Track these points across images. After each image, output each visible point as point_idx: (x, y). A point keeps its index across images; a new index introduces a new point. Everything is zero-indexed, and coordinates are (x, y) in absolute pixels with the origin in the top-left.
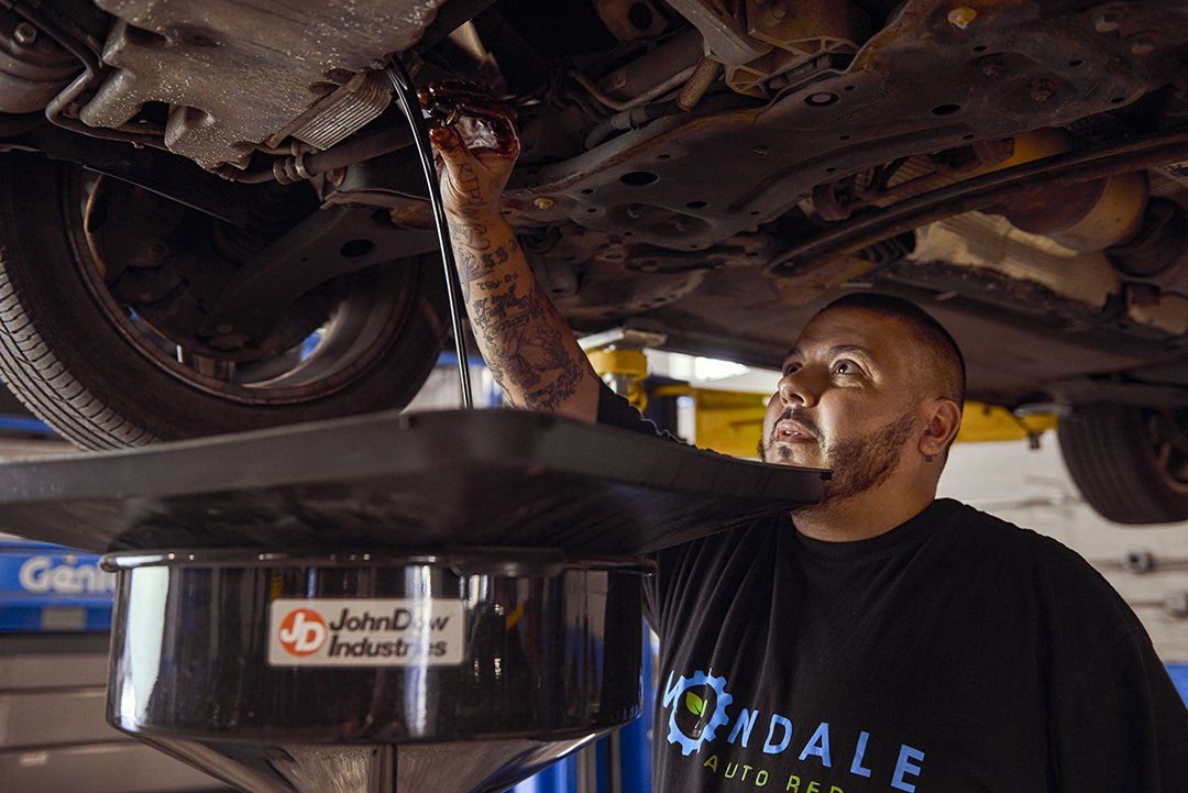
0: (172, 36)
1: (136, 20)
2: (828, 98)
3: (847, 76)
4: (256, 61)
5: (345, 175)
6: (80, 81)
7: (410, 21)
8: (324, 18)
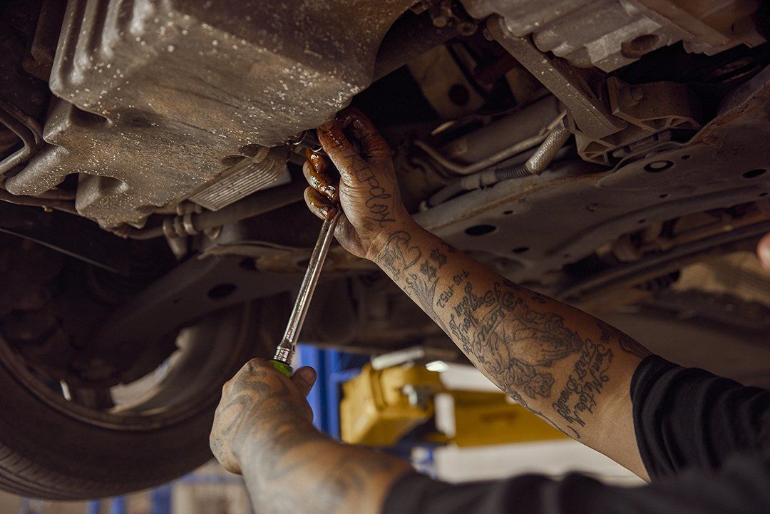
0: (113, 119)
1: (86, 105)
2: (665, 164)
3: (688, 148)
4: (181, 139)
5: (221, 231)
6: (16, 157)
7: (331, 105)
8: (256, 103)
